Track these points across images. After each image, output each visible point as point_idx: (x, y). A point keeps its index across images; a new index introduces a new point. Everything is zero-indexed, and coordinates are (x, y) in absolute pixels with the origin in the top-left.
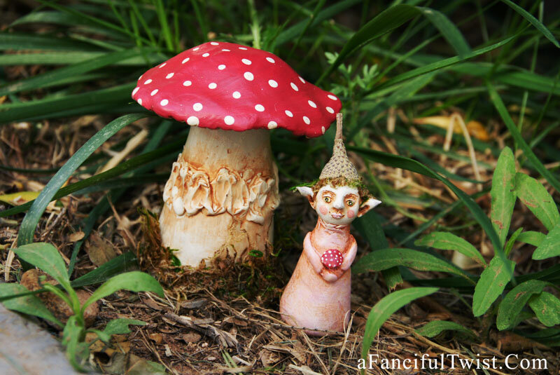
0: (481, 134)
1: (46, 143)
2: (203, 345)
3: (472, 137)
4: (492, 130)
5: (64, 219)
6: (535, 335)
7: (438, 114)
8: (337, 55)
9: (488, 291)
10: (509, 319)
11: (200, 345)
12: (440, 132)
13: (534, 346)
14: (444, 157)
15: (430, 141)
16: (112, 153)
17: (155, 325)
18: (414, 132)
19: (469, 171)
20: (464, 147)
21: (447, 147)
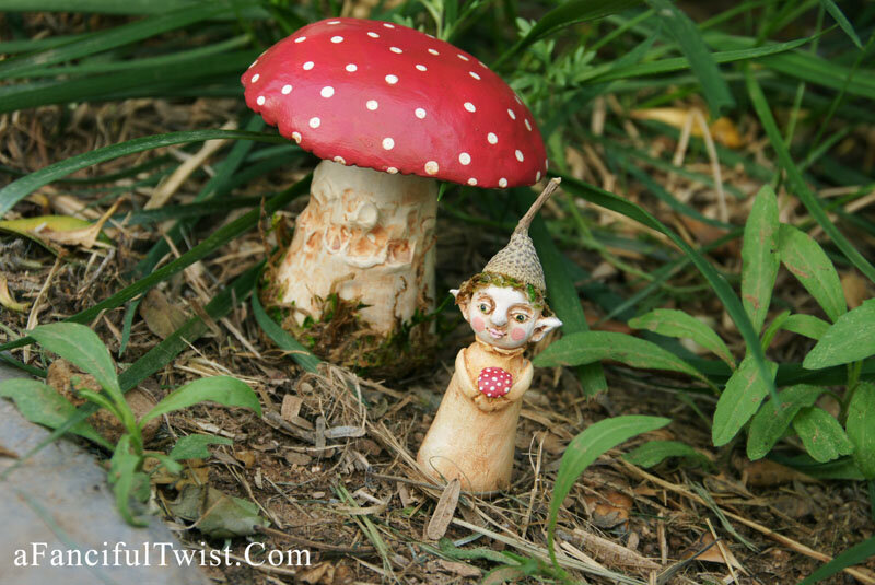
0: (730, 137)
1: (83, 133)
2: (313, 470)
3: (717, 142)
4: (746, 130)
5: (111, 266)
6: (796, 460)
7: (668, 105)
8: (534, 24)
9: (736, 409)
10: (766, 444)
11: (309, 470)
12: (670, 133)
13: (795, 478)
14: (673, 176)
15: (655, 150)
16: (182, 156)
17: (244, 436)
18: (632, 131)
19: (709, 195)
20: (704, 158)
21: (679, 159)
